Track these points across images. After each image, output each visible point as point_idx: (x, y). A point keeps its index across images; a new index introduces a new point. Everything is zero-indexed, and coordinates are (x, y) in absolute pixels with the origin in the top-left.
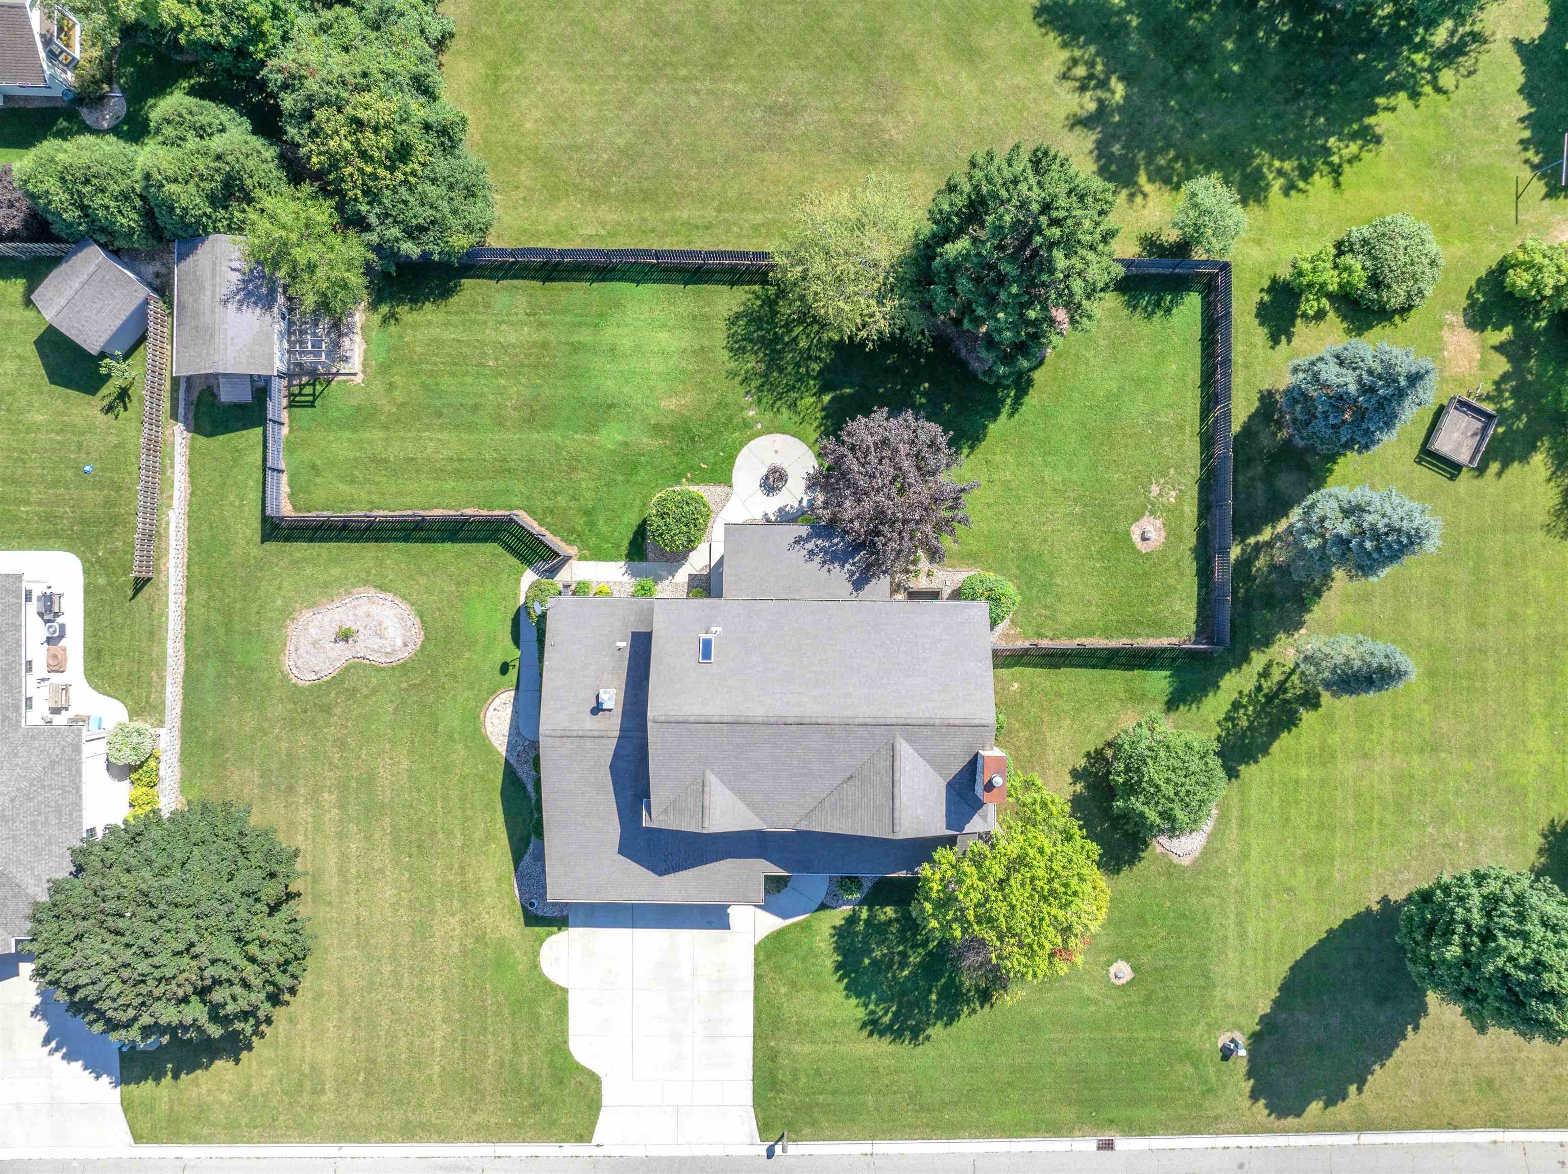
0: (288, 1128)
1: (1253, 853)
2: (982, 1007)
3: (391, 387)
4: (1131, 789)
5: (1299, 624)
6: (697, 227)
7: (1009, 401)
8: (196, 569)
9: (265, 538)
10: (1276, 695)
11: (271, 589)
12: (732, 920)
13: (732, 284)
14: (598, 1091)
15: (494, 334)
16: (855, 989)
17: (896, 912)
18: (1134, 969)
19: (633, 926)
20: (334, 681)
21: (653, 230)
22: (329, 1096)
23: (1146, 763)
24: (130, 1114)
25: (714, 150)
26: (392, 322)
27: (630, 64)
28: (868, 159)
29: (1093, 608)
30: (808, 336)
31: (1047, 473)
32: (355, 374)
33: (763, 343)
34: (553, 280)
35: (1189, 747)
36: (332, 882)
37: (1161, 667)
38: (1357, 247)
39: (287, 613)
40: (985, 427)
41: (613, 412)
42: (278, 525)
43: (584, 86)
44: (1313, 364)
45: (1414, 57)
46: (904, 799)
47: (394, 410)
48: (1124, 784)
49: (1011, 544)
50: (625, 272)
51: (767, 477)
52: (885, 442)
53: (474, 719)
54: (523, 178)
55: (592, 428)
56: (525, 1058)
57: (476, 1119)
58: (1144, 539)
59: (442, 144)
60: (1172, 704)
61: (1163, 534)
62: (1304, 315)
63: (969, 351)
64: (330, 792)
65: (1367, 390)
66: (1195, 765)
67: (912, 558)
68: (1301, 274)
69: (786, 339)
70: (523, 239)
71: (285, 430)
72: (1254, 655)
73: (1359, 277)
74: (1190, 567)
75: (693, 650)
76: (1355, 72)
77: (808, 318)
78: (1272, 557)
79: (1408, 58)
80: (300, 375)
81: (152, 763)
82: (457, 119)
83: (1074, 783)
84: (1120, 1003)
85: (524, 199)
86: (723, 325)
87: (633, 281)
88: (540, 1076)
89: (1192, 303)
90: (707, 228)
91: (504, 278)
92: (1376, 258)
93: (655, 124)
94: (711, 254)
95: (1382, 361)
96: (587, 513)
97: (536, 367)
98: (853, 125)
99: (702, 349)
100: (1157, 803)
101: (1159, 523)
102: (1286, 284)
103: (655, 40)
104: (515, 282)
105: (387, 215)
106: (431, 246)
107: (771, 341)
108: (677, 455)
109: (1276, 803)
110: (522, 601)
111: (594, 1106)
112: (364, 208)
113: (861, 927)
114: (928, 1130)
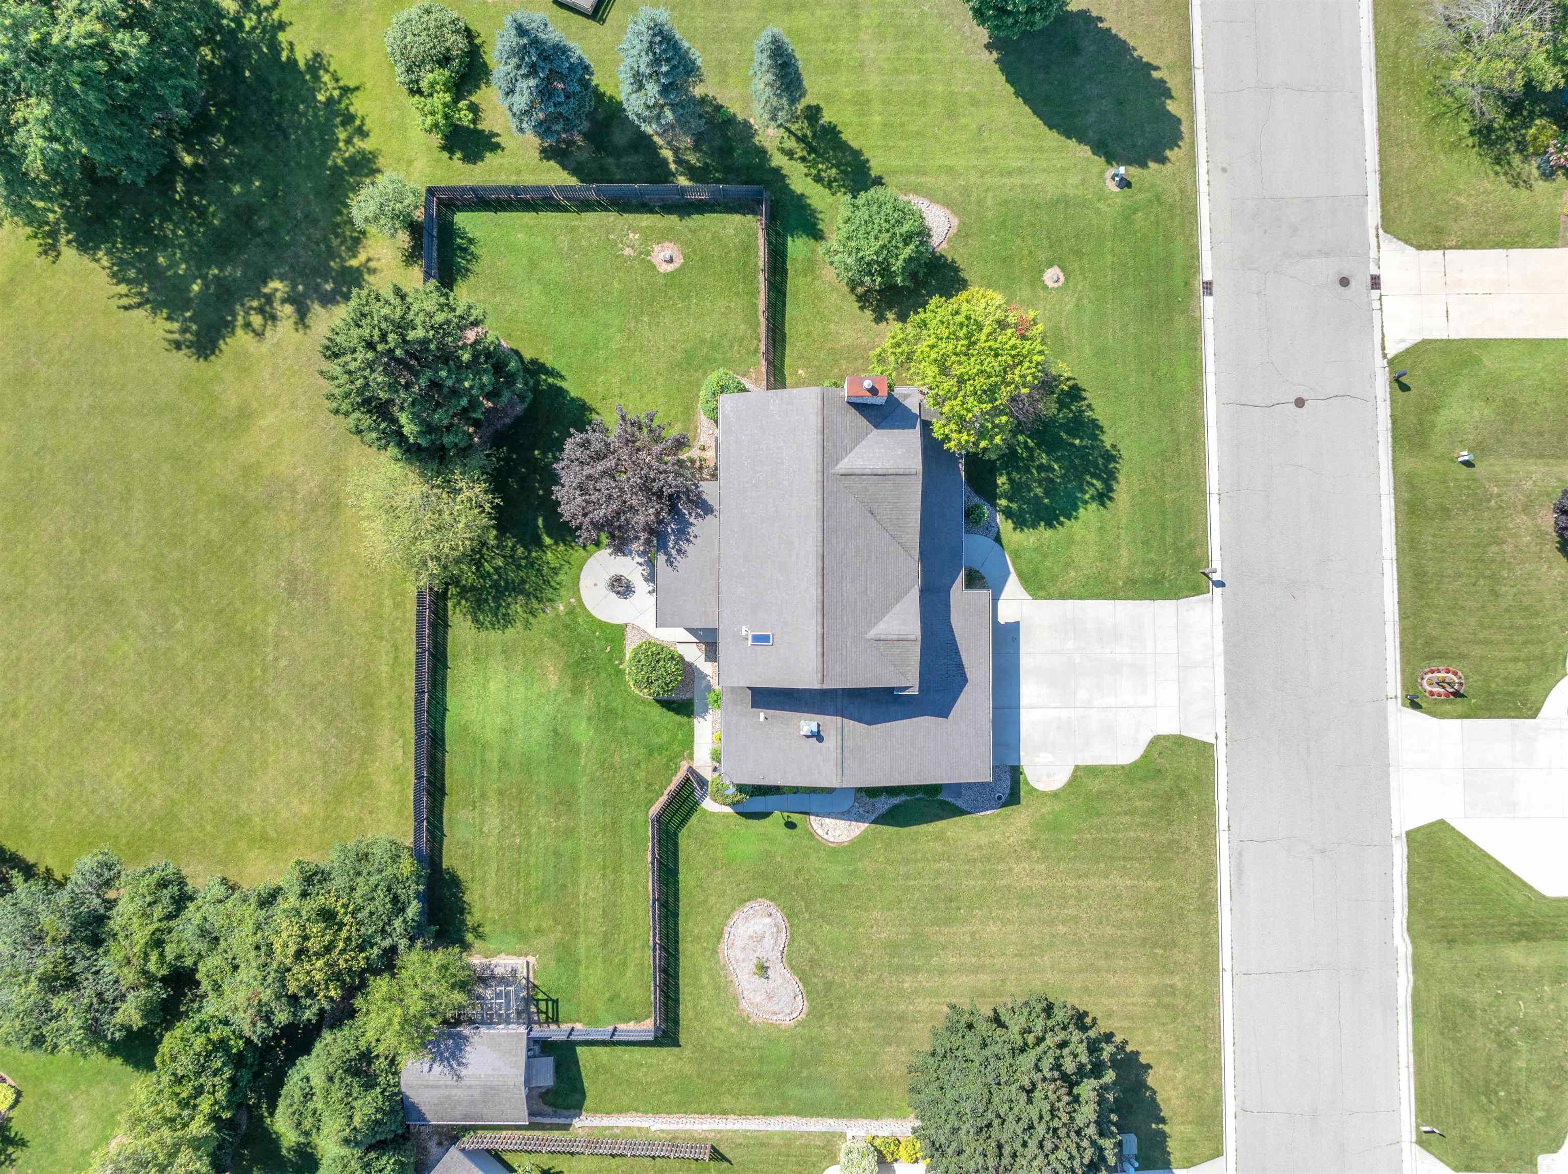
0: (1206, 1016)
1: (947, 163)
2: (1085, 399)
3: (538, 931)
4: (885, 271)
5: (747, 125)
6: (396, 658)
7: (550, 380)
8: (704, 1107)
9: (676, 1043)
10: (809, 144)
11: (722, 1037)
12: (1011, 620)
13: (446, 626)
14: (1167, 738)
15: (491, 839)
16: (1069, 510)
17: (1001, 475)
18: (1050, 266)
19: (1018, 707)
20: (804, 979)
21: (399, 697)
22: (1177, 981)
23: (862, 258)
24: (1196, 1161)
25: (327, 643)
26: (481, 930)
27: (251, 719)
28: (337, 506)
29: (733, 305)
30: (493, 558)
31: (614, 346)
32: (528, 963)
33: (499, 598)
34: (443, 785)
35: (847, 221)
36: (985, 979)
37: (784, 245)
38: (413, 77)
39: (743, 1023)
40: (572, 399)
41: (561, 730)
42: (663, 1031)
43: (270, 760)
44: (514, 115)
45: (247, 29)
46: (887, 465)
47: (559, 927)
48: (882, 277)
49: (676, 377)
50: (436, 722)
51: (618, 593)
52: (581, 487)
53: (836, 852)
54: (352, 814)
55: (575, 750)
56: (1138, 803)
57: (1194, 847)
58: (671, 260)
59: (320, 882)
60: (817, 235)
61: (667, 244)
62: (474, 121)
63: (506, 415)
64: (903, 982)
65: (533, 70)
66: (863, 214)
67: (689, 464)
68: (436, 125)
69: (496, 577)
70: (407, 814)
71: (578, 1026)
72: (773, 164)
73: (441, 75)
74: (696, 220)
75: (762, 650)
76: (260, 79)
77: (476, 556)
78: (686, 149)
79: (248, 33)
80: (529, 1013)
81: (877, 1142)
82: (298, 868)
83: (887, 320)
84: (1080, 278)
85: (371, 813)
86: (483, 634)
87: (444, 714)
88: (1154, 790)
89: (462, 220)
90: (397, 649)
91: (441, 830)
92: (423, 62)
93: (303, 696)
94: (419, 644)
95: (508, 58)
96: (651, 753)
97: (521, 800)
98: (306, 520)
99: (504, 652)
100: (897, 247)
101: (657, 248)
102: (446, 137)
103: (230, 697)
104: (445, 820)
105: (383, 931)
106: (411, 892)
107: (497, 591)
108: (598, 674)
109: (904, 144)
110: (728, 810)
111: (1180, 741)
112: (376, 951)
113: (1014, 506)
114: (1197, 445)
